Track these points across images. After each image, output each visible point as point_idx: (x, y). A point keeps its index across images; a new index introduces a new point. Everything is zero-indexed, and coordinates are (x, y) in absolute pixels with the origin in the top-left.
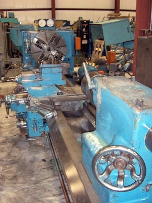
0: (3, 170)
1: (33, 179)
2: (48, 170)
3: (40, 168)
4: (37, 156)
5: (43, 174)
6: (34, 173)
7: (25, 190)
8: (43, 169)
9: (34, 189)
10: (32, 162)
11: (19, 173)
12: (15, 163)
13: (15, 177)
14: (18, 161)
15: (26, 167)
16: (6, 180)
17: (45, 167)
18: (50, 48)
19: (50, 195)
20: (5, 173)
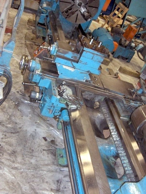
0: (2, 138)
1: (33, 161)
2: (48, 154)
3: (40, 148)
4: (38, 130)
5: (42, 157)
6: (34, 154)
7: (23, 174)
8: (44, 150)
9: (33, 175)
10: (33, 136)
11: (19, 149)
12: (16, 133)
13: (14, 153)
14: (19, 130)
15: (26, 142)
16: (5, 154)
17: (46, 148)
18: (81, 3)
19: (47, 188)
20: (4, 144)
